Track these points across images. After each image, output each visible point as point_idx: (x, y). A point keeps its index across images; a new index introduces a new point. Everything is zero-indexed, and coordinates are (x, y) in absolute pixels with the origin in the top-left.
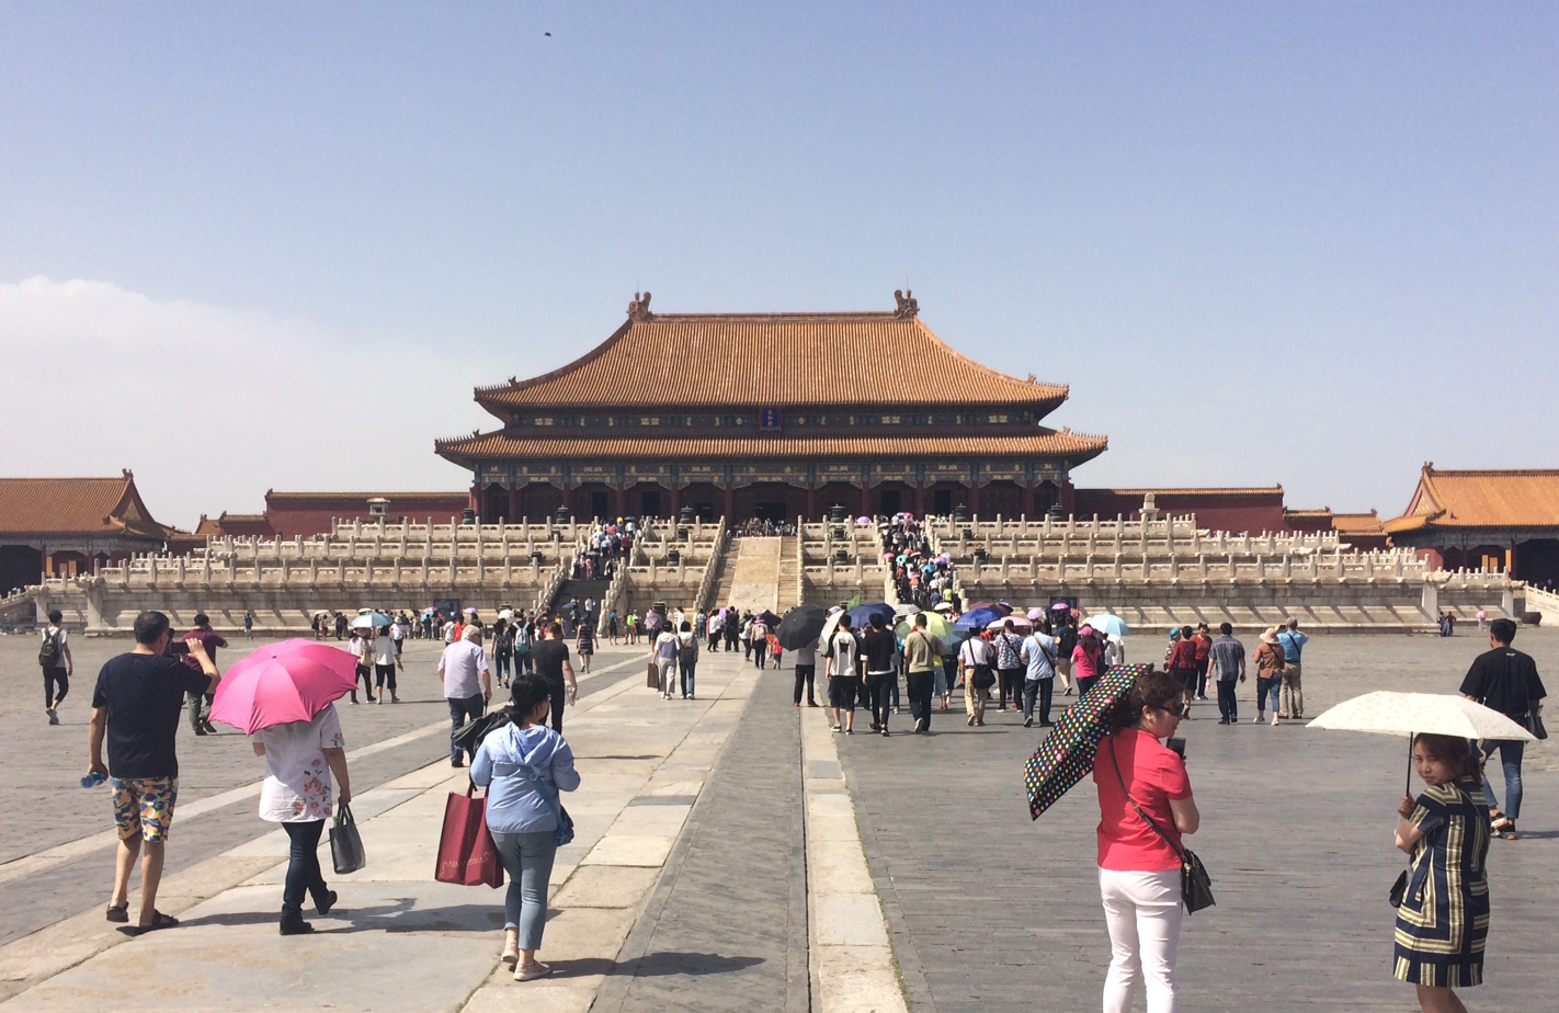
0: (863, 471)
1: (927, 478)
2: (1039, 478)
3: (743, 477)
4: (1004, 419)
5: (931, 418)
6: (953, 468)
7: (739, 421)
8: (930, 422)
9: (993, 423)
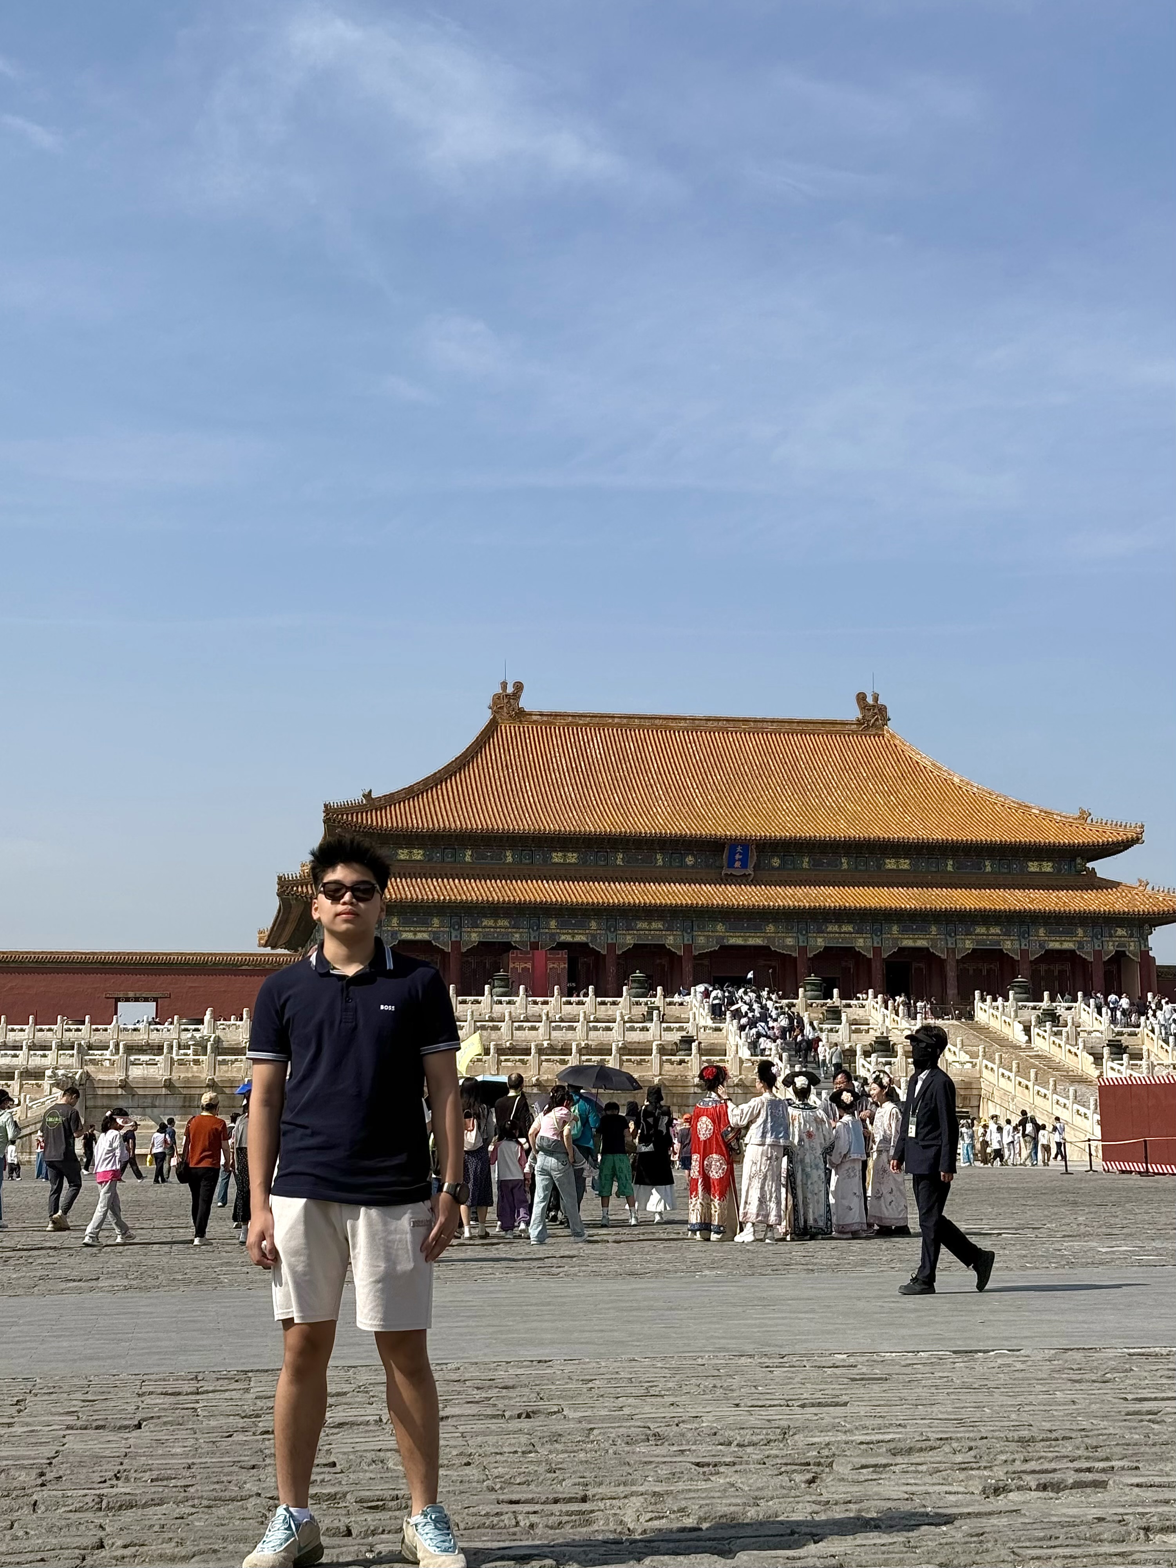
0: (873, 931)
2: (1111, 948)
3: (708, 937)
4: (1048, 867)
5: (951, 863)
6: (994, 931)
7: (689, 861)
8: (950, 869)
9: (1034, 873)
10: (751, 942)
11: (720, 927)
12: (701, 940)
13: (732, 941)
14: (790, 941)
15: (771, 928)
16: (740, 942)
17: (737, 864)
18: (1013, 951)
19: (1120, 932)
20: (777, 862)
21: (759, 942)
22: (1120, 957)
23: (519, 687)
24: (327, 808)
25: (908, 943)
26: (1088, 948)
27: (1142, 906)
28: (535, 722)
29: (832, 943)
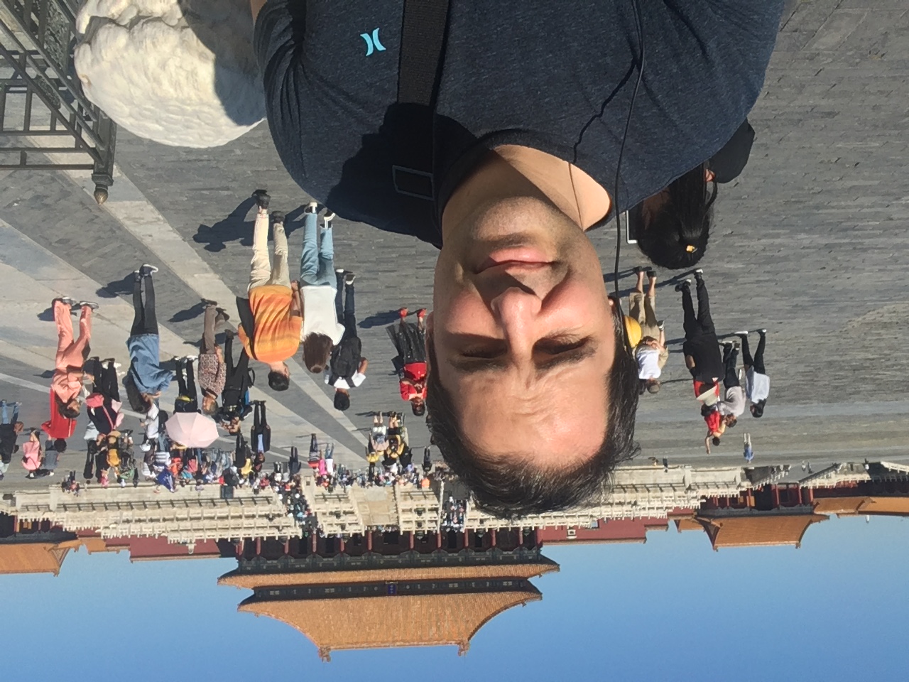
0: (343, 563)
1: (310, 560)
2: (253, 562)
3: (405, 558)
4: (272, 593)
5: (310, 592)
6: (297, 566)
7: (408, 587)
8: (310, 590)
9: (277, 590)
10: (389, 557)
11: (400, 562)
12: (407, 556)
13: (396, 556)
14: (375, 557)
15: (382, 563)
16: (393, 557)
17: (392, 586)
18: (291, 559)
19: (249, 568)
20: (376, 589)
21: (386, 557)
22: (249, 559)
23: (459, 654)
24: (541, 598)
25: (330, 559)
26: (261, 562)
27: (238, 577)
28: (454, 640)
29: (359, 558)
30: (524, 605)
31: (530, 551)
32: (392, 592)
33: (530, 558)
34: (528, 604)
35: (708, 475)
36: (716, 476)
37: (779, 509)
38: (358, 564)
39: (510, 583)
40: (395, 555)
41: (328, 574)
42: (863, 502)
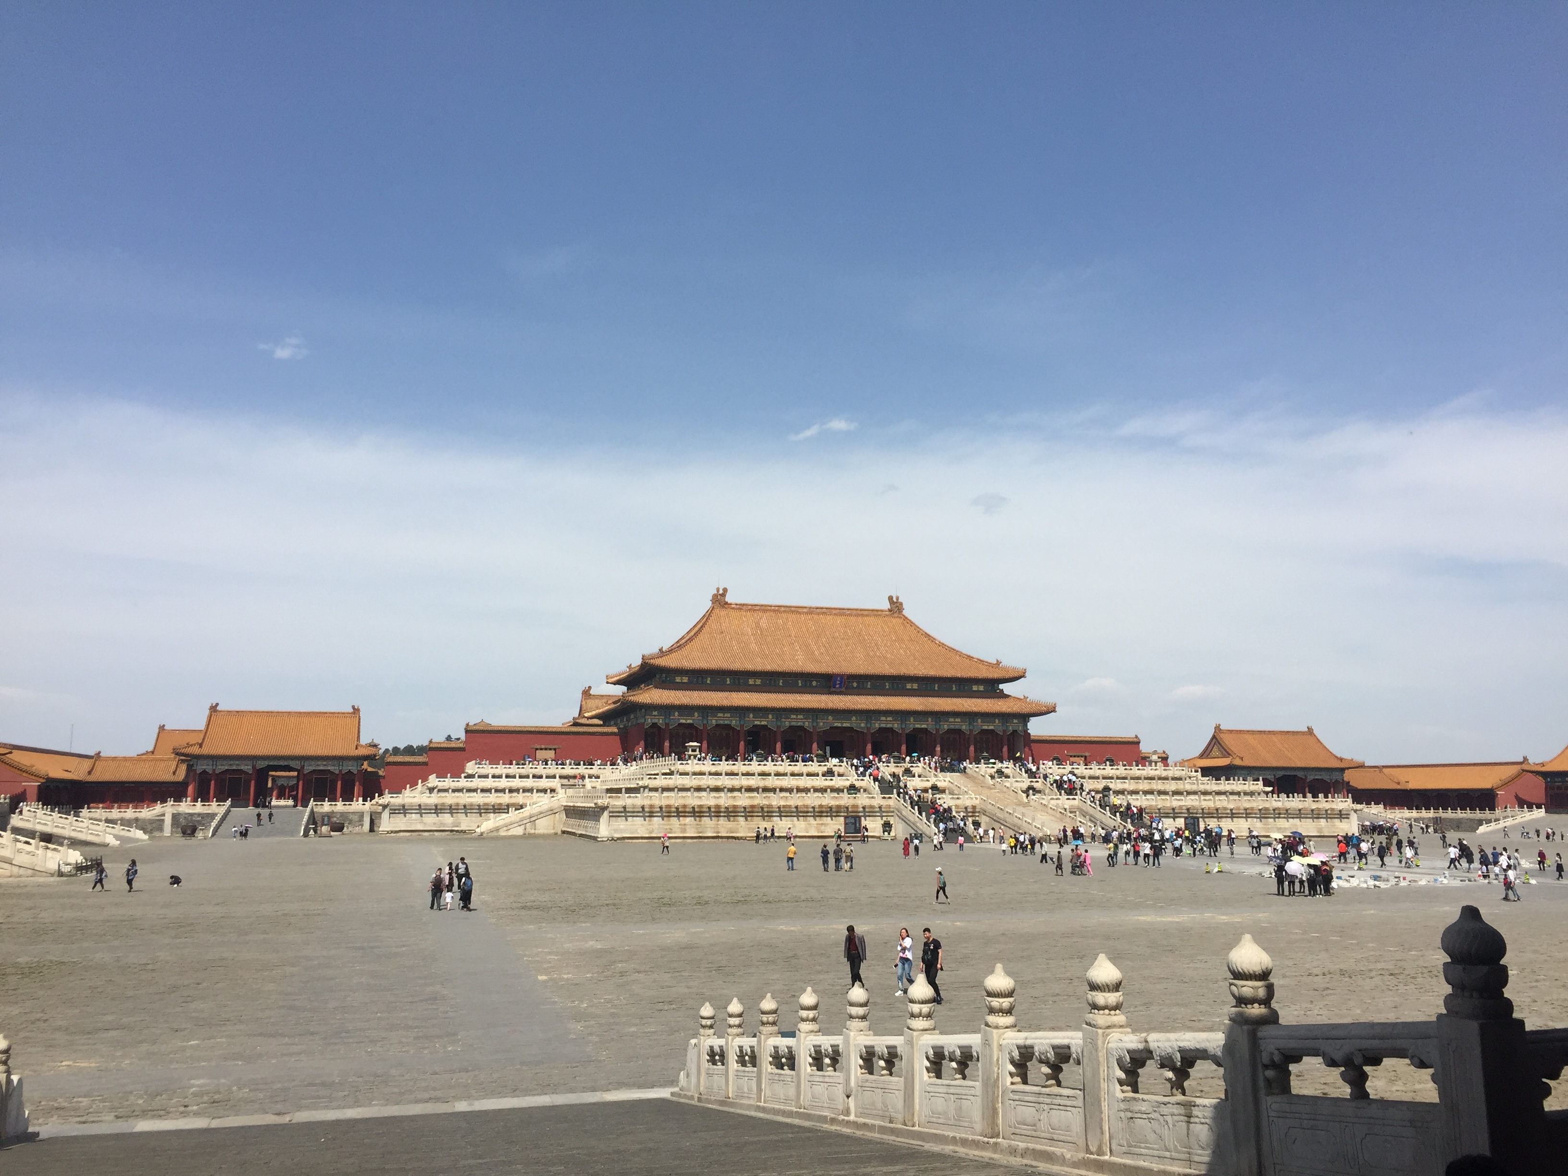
0: (902, 721)
1: (942, 727)
2: (1011, 729)
3: (824, 723)
4: (981, 688)
5: (937, 685)
6: (958, 720)
7: (814, 683)
8: (936, 688)
9: (975, 691)
10: (844, 725)
11: (830, 718)
12: (821, 724)
13: (836, 725)
14: (863, 725)
15: (854, 718)
16: (840, 725)
17: (837, 686)
18: (965, 730)
19: (1015, 721)
20: (855, 685)
21: (848, 725)
22: (1015, 731)
23: (725, 590)
25: (918, 726)
26: (1001, 728)
27: (1026, 710)
28: (733, 608)
29: (883, 725)
30: (661, 650)
31: (656, 721)
32: (839, 679)
33: (655, 713)
34: (655, 650)
35: (435, 824)
36: (422, 822)
37: (254, 767)
38: (883, 718)
39: (678, 679)
40: (837, 727)
41: (920, 708)
42: (90, 773)
